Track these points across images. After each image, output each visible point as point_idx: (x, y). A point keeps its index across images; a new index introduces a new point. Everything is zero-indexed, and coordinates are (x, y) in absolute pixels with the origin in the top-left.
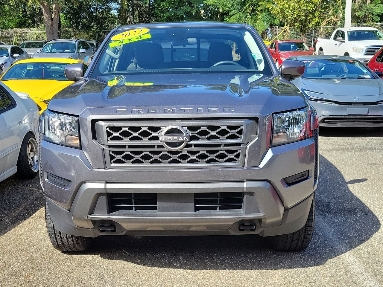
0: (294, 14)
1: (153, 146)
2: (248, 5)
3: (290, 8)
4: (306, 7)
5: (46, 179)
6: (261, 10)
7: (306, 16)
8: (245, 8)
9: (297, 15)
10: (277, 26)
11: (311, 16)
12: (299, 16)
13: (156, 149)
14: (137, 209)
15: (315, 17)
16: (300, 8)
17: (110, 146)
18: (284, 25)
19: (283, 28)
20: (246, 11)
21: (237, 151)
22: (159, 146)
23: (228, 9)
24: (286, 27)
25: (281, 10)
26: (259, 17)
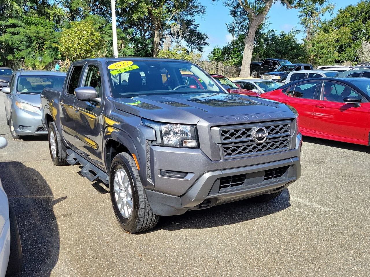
0: (77, 52)
1: (247, 141)
2: (35, 43)
3: (74, 48)
4: (86, 48)
5: (159, 175)
6: (47, 48)
7: (87, 54)
8: (33, 45)
9: (79, 53)
10: (60, 60)
11: (89, 54)
12: (80, 54)
13: (249, 143)
14: (232, 186)
15: (92, 55)
16: (81, 48)
17: (223, 144)
18: (66, 60)
19: (65, 62)
20: (34, 48)
21: (287, 140)
22: (252, 141)
23: (17, 45)
24: (67, 61)
25: (66, 49)
26: (45, 53)
